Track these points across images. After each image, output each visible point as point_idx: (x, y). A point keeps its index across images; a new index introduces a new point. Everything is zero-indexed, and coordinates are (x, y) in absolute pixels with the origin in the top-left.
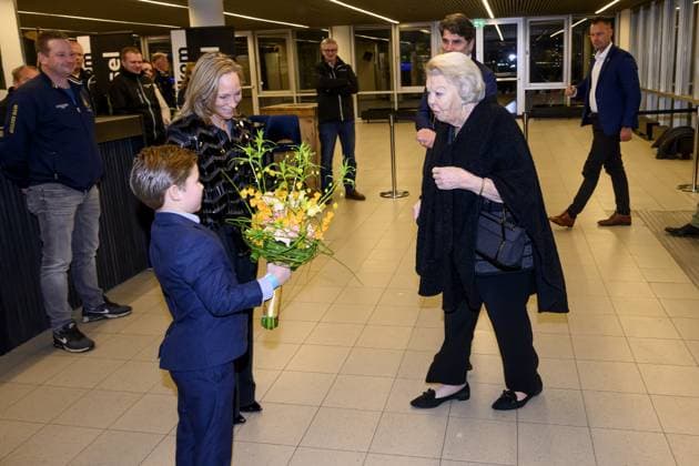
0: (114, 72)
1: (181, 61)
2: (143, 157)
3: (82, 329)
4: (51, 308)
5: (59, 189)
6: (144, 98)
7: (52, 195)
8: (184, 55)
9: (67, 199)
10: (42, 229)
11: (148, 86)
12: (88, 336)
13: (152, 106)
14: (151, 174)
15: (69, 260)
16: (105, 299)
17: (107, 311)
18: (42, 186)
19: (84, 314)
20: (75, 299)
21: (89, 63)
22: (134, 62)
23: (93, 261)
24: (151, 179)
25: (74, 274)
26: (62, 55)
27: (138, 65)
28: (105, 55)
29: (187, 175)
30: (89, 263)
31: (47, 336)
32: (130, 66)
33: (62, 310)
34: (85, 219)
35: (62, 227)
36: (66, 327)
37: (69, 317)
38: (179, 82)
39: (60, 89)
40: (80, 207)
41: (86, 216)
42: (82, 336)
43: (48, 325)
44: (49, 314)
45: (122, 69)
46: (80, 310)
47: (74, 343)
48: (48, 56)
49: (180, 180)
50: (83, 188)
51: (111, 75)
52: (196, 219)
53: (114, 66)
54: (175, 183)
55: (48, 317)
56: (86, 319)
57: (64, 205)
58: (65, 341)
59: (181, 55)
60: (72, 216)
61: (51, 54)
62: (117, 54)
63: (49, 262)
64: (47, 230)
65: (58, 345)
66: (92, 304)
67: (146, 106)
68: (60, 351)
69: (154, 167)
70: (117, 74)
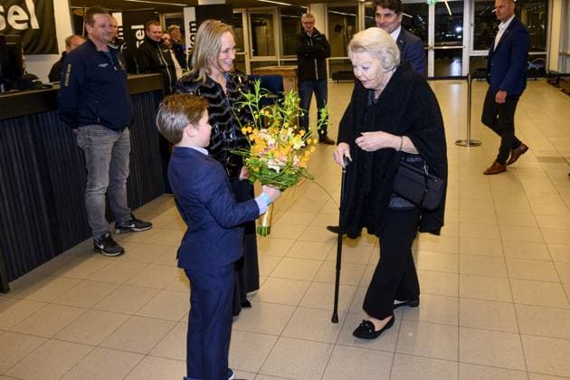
0: (140, 41)
1: (191, 32)
2: (167, 103)
3: (115, 238)
4: (92, 221)
5: (100, 129)
6: (163, 61)
7: (95, 135)
8: (194, 27)
9: (107, 137)
10: (87, 160)
11: (166, 51)
12: (119, 243)
13: (169, 67)
14: (173, 116)
15: (107, 184)
16: (133, 216)
17: (133, 226)
18: (89, 127)
19: (117, 227)
20: (111, 215)
21: (121, 34)
22: (156, 32)
23: (125, 186)
24: (173, 119)
25: (110, 196)
26: (104, 26)
27: (158, 34)
28: (133, 27)
29: (200, 117)
30: (121, 188)
31: (89, 243)
32: (152, 36)
33: (100, 223)
34: (119, 154)
35: (103, 159)
36: (103, 236)
37: (106, 229)
38: (189, 49)
39: (101, 52)
40: (116, 144)
41: (119, 151)
42: (114, 244)
43: (90, 235)
44: (91, 226)
45: (147, 39)
46: (114, 223)
47: (109, 249)
48: (93, 27)
49: (195, 121)
50: (118, 129)
51: (138, 43)
52: (206, 152)
53: (140, 36)
54: (191, 123)
55: (90, 228)
56: (118, 231)
57: (104, 143)
58: (102, 247)
59: (191, 27)
60: (110, 151)
61: (96, 25)
62: (142, 27)
63: (92, 186)
64: (91, 161)
65: (97, 250)
66: (123, 219)
67: (165, 67)
68: (98, 255)
69: (175, 110)
70: (142, 42)
